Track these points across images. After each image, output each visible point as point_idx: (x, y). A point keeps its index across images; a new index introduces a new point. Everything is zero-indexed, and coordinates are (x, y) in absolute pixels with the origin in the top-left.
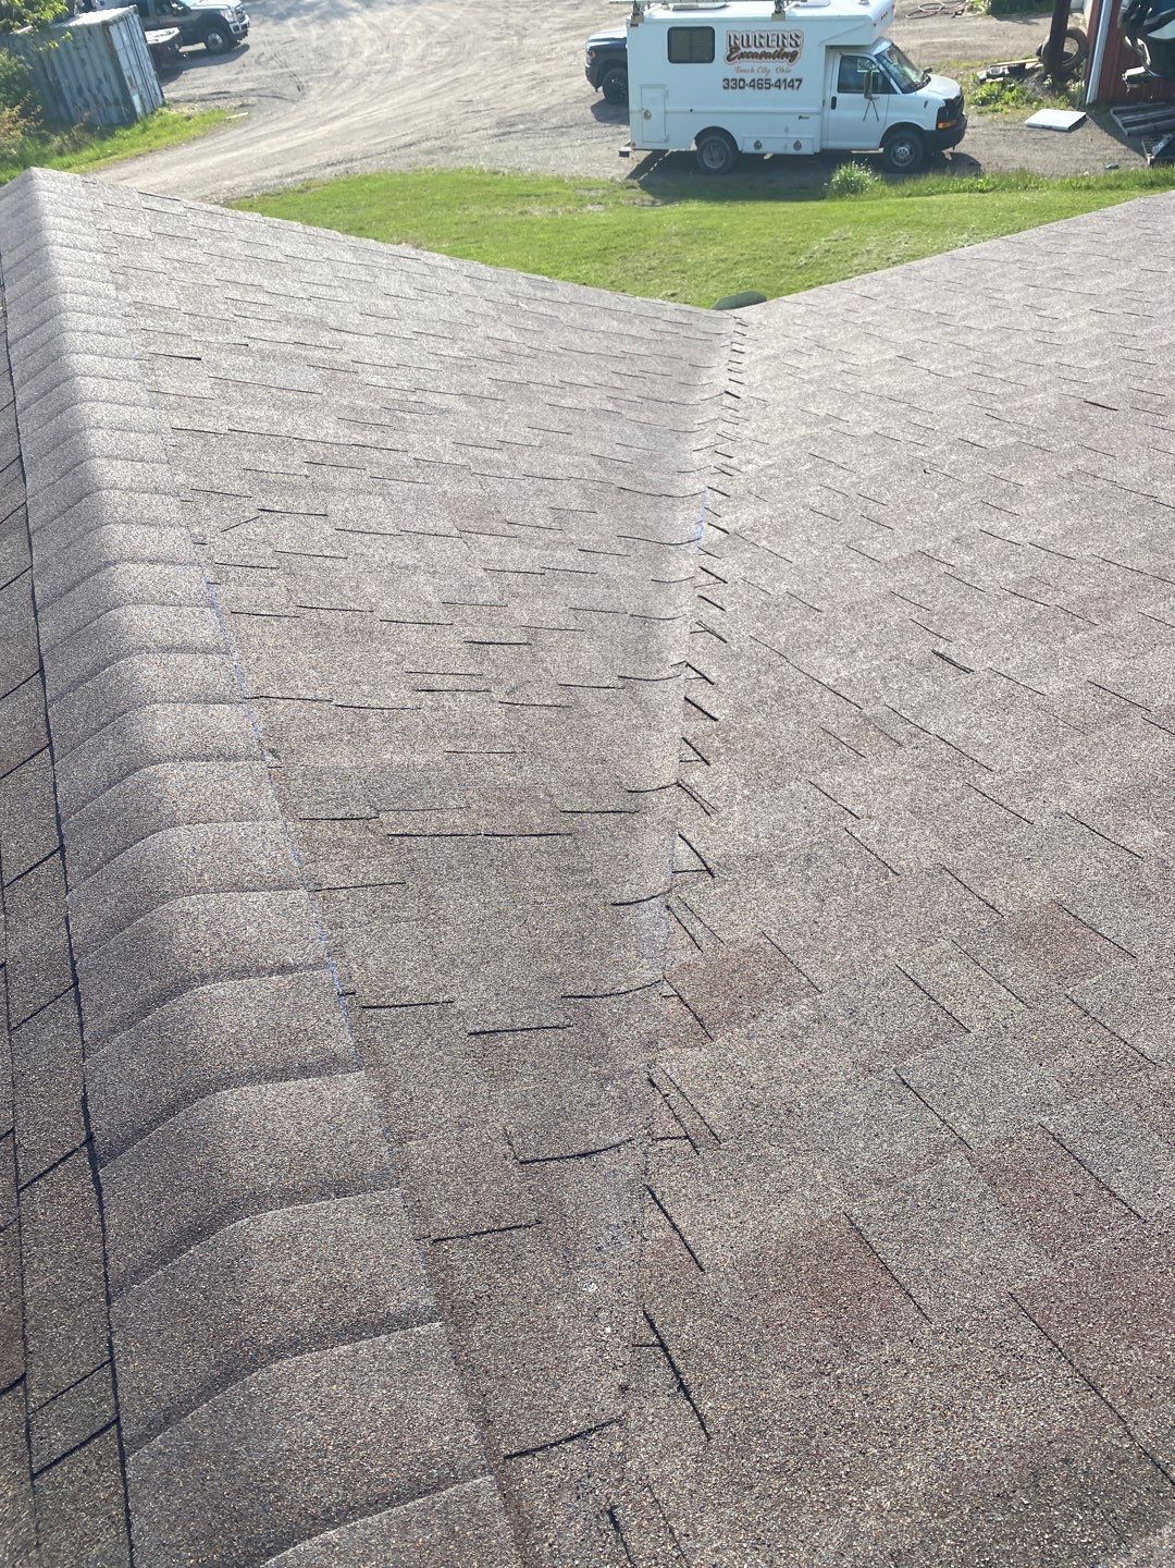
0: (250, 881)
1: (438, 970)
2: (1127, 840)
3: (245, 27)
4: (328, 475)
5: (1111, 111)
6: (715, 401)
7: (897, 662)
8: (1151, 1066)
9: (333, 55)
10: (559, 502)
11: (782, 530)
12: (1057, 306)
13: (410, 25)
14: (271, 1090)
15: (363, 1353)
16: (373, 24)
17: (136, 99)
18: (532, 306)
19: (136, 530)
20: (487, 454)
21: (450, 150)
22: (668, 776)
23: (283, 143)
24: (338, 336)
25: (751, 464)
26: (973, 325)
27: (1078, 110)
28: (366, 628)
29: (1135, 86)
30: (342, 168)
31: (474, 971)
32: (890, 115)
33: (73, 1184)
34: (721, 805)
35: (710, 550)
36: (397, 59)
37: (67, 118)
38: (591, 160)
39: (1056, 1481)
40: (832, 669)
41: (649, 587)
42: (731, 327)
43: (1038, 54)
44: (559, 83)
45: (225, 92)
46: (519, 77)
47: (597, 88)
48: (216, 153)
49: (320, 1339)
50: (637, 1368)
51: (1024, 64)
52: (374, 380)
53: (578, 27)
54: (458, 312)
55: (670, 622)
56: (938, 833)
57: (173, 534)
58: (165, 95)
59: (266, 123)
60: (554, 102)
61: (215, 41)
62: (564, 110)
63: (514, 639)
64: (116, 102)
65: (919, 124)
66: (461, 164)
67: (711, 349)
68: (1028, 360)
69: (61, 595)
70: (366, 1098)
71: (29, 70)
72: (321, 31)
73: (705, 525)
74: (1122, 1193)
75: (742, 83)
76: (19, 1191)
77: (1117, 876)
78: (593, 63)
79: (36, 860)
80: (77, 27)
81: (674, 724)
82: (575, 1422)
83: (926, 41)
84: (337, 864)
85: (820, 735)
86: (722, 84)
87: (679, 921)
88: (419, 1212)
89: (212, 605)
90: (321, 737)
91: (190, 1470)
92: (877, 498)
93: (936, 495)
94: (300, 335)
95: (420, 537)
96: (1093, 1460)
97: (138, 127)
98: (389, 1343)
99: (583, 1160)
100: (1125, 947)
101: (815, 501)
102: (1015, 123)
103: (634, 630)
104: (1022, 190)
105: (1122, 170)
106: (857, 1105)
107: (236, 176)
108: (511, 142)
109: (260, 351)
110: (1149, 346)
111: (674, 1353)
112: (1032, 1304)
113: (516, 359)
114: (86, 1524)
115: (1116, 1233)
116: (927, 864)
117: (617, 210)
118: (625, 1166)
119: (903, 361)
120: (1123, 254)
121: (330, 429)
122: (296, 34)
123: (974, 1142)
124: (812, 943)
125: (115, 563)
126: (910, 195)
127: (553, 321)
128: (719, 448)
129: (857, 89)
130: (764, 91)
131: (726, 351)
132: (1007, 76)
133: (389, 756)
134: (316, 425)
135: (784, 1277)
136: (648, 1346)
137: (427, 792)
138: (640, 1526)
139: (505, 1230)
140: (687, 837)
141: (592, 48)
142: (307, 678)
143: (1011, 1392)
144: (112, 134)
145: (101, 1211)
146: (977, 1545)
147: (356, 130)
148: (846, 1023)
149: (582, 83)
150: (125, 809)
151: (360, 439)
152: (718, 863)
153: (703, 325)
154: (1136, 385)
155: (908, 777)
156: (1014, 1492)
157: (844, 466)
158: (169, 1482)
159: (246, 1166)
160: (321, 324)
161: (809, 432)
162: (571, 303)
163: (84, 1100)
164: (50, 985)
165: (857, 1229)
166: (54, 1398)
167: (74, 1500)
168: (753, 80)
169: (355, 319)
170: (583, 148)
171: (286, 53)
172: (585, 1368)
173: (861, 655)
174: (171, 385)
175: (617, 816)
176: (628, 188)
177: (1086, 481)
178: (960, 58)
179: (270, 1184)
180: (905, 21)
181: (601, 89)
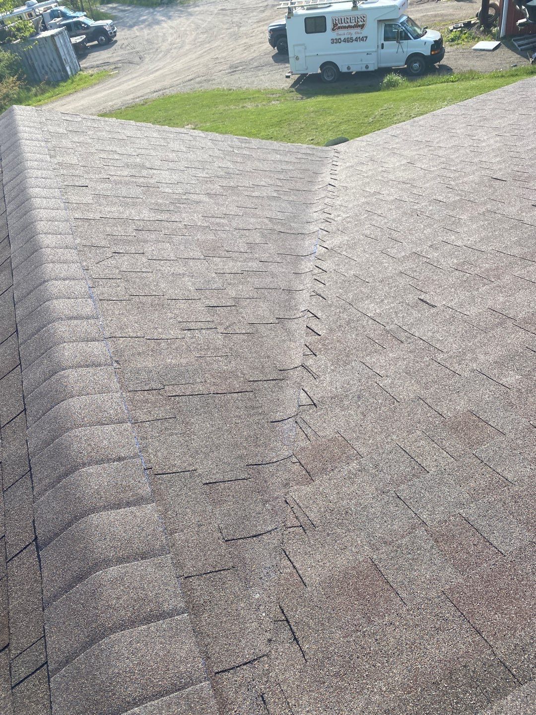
0: (105, 420)
1: (190, 456)
2: (504, 381)
3: (115, 32)
4: (145, 235)
5: (512, 40)
6: (324, 189)
7: (402, 304)
8: (511, 485)
9: (155, 42)
10: (251, 240)
11: (352, 247)
12: (481, 134)
13: (189, 26)
14: (113, 513)
15: (152, 629)
16: (173, 27)
17: (68, 69)
18: (240, 151)
19: (58, 266)
20: (218, 220)
21: (209, 81)
22: (298, 362)
23: (134, 83)
24: (151, 171)
25: (339, 217)
26: (441, 146)
27: (497, 41)
28: (160, 303)
29: (523, 28)
30: (161, 92)
31: (206, 455)
32: (409, 50)
33: (29, 558)
34: (321, 374)
35: (320, 257)
36: (184, 42)
37: (38, 80)
38: (273, 81)
39: (460, 676)
40: (372, 308)
41: (292, 276)
42: (332, 154)
43: (477, 16)
44: (257, 47)
45: (107, 63)
46: (239, 45)
47: (274, 48)
48: (105, 90)
49: (133, 623)
50: (276, 631)
51: (471, 21)
52: (167, 190)
53: (264, 20)
54: (206, 156)
55: (301, 292)
56: (418, 382)
57: (74, 266)
58: (81, 66)
59: (126, 75)
60: (255, 56)
61: (102, 40)
62: (260, 59)
63: (228, 304)
64: (59, 70)
65: (423, 53)
66: (214, 87)
67: (323, 165)
68: (467, 160)
69: (25, 297)
70: (156, 515)
71: (20, 59)
72: (149, 32)
73: (318, 246)
74: (495, 543)
75: (340, 40)
76: (7, 563)
77: (498, 398)
78: (272, 36)
79: (15, 415)
80: (40, 38)
81: (302, 338)
82: (247, 656)
83: (424, 14)
84: (145, 410)
85: (366, 340)
86: (330, 41)
87: (301, 428)
88: (178, 565)
89: (91, 297)
90: (139, 354)
91: (76, 683)
92: (396, 229)
93: (422, 226)
94: (133, 172)
95: (187, 260)
96: (477, 665)
97: (70, 81)
98: (163, 624)
99: (255, 539)
100: (501, 430)
101: (368, 232)
102: (468, 49)
103: (284, 296)
104: (471, 80)
105: (518, 67)
106: (377, 508)
107: (113, 100)
108: (236, 75)
109: (115, 181)
110: (522, 150)
111: (292, 624)
112: (452, 595)
113: (232, 176)
114: (34, 709)
115: (492, 562)
116: (412, 396)
117: (285, 103)
118: (273, 540)
119: (409, 165)
120: (512, 107)
121: (146, 214)
122: (138, 34)
123: (429, 523)
124: (360, 435)
125: (48, 281)
126: (419, 86)
127: (249, 157)
128: (326, 210)
129: (393, 39)
130: (350, 43)
131: (330, 165)
132: (463, 27)
133: (170, 361)
134: (140, 212)
135: (342, 588)
136: (281, 621)
137: (187, 375)
138: (275, 702)
139: (218, 571)
140: (306, 390)
141: (271, 30)
142: (133, 327)
143: (442, 636)
144: (58, 86)
145: (40, 570)
146: (423, 705)
147: (166, 75)
148: (374, 471)
149: (267, 46)
150: (51, 391)
151: (159, 217)
152: (319, 401)
153: (319, 154)
154: (516, 169)
155: (405, 357)
156: (441, 681)
157: (381, 215)
158: (67, 689)
159: (102, 548)
160: (143, 167)
161: (366, 200)
162: (258, 148)
163: (34, 521)
164: (20, 471)
165: (375, 565)
166: (21, 653)
167: (29, 698)
168: (345, 39)
169: (158, 163)
170: (269, 75)
171: (134, 43)
172: (253, 632)
173: (386, 301)
174: (74, 199)
175: (274, 382)
176: (290, 92)
177: (491, 215)
178: (441, 21)
179: (111, 555)
180: (414, 6)
181: (276, 48)
